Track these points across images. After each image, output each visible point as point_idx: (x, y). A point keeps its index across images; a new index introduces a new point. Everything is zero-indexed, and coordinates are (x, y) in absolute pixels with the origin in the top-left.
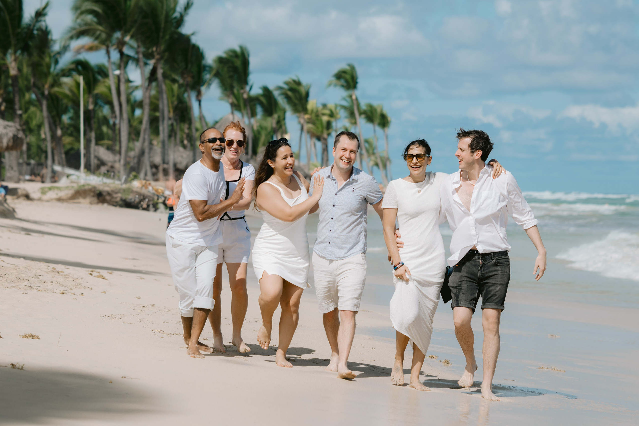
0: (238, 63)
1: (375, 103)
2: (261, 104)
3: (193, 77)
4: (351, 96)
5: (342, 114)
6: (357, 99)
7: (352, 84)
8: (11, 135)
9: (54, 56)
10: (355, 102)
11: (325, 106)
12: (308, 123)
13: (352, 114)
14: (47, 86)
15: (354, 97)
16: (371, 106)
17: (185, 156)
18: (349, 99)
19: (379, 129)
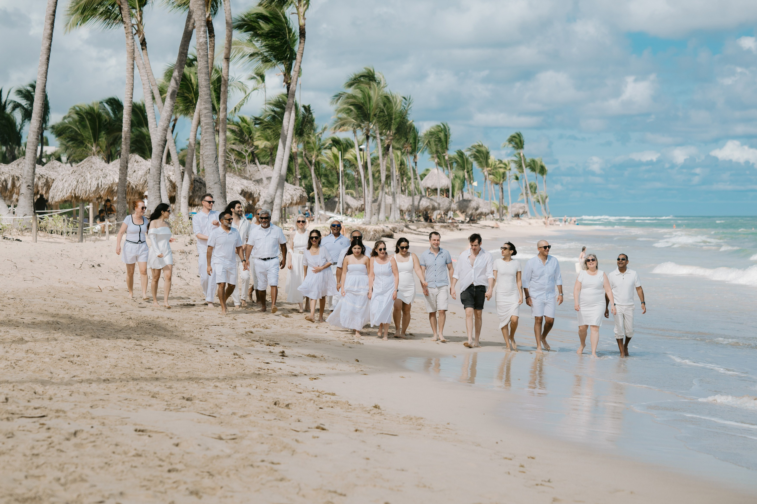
0: (442, 135)
1: (537, 159)
2: (457, 162)
3: (411, 147)
4: (519, 154)
5: (513, 166)
6: (524, 156)
7: (520, 145)
8: (299, 195)
9: (318, 136)
10: (522, 158)
11: (501, 162)
12: (490, 174)
13: (520, 166)
14: (314, 157)
15: (522, 155)
16: (534, 161)
17: (406, 201)
18: (518, 156)
19: (539, 176)
